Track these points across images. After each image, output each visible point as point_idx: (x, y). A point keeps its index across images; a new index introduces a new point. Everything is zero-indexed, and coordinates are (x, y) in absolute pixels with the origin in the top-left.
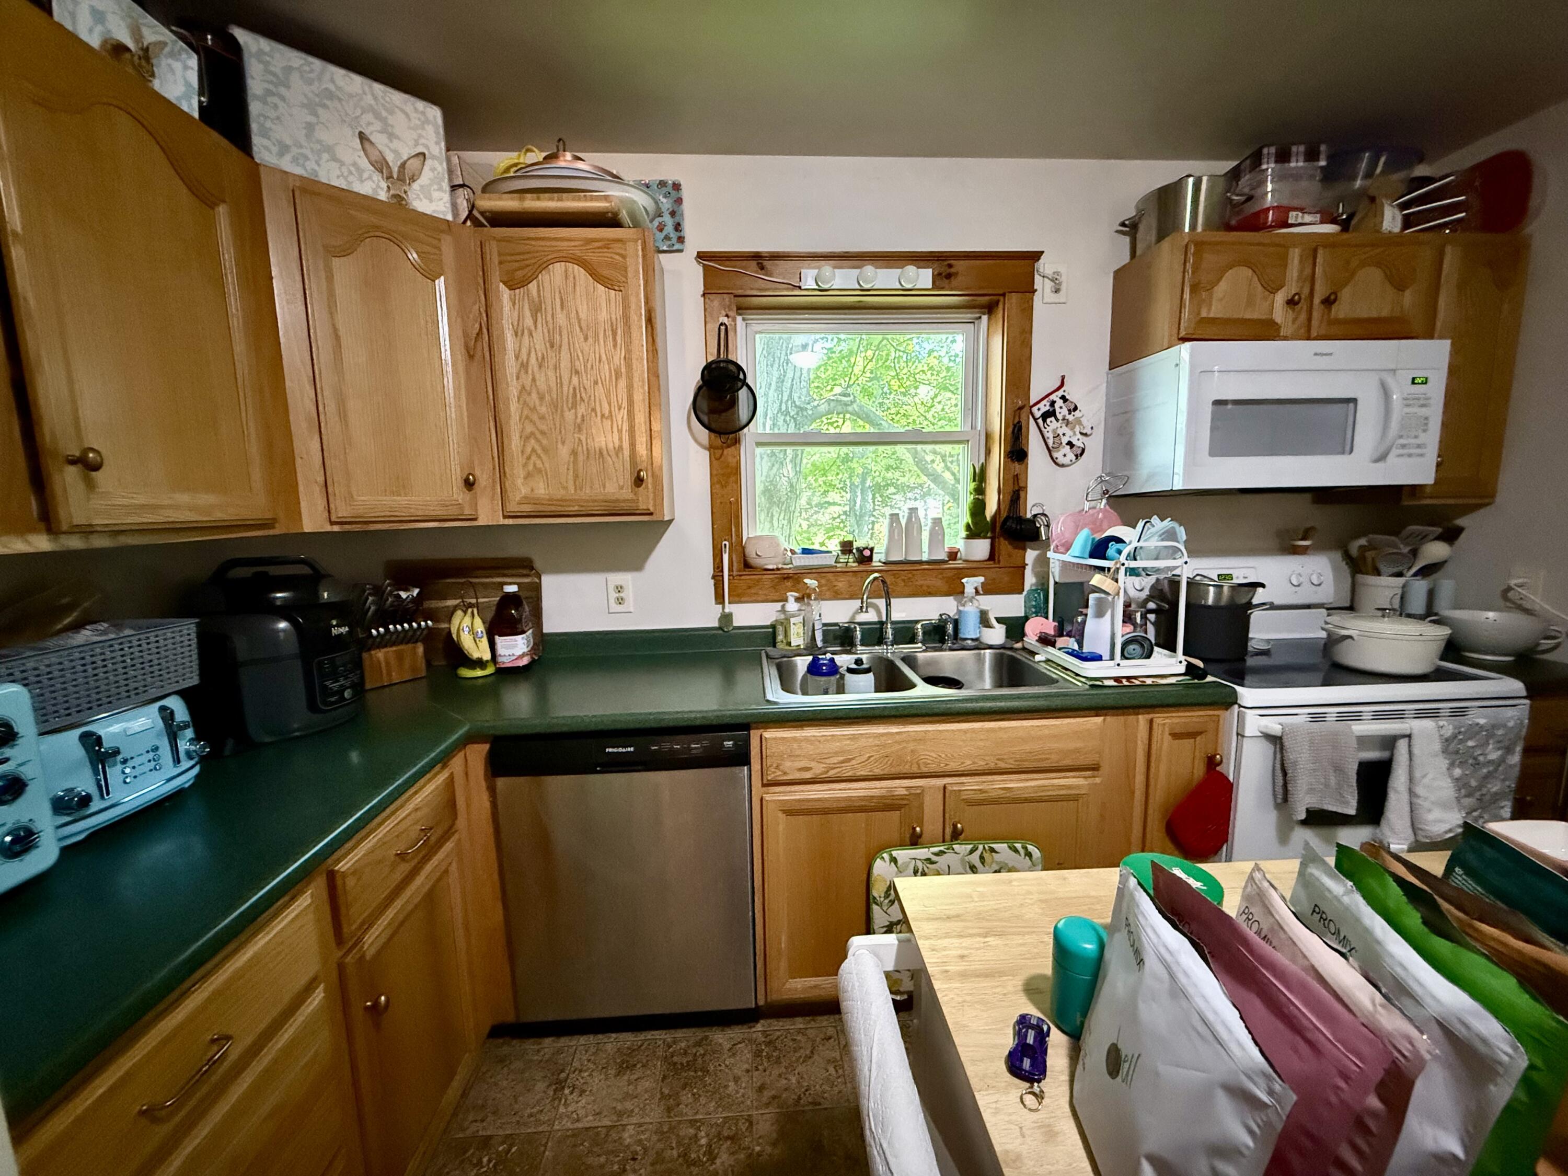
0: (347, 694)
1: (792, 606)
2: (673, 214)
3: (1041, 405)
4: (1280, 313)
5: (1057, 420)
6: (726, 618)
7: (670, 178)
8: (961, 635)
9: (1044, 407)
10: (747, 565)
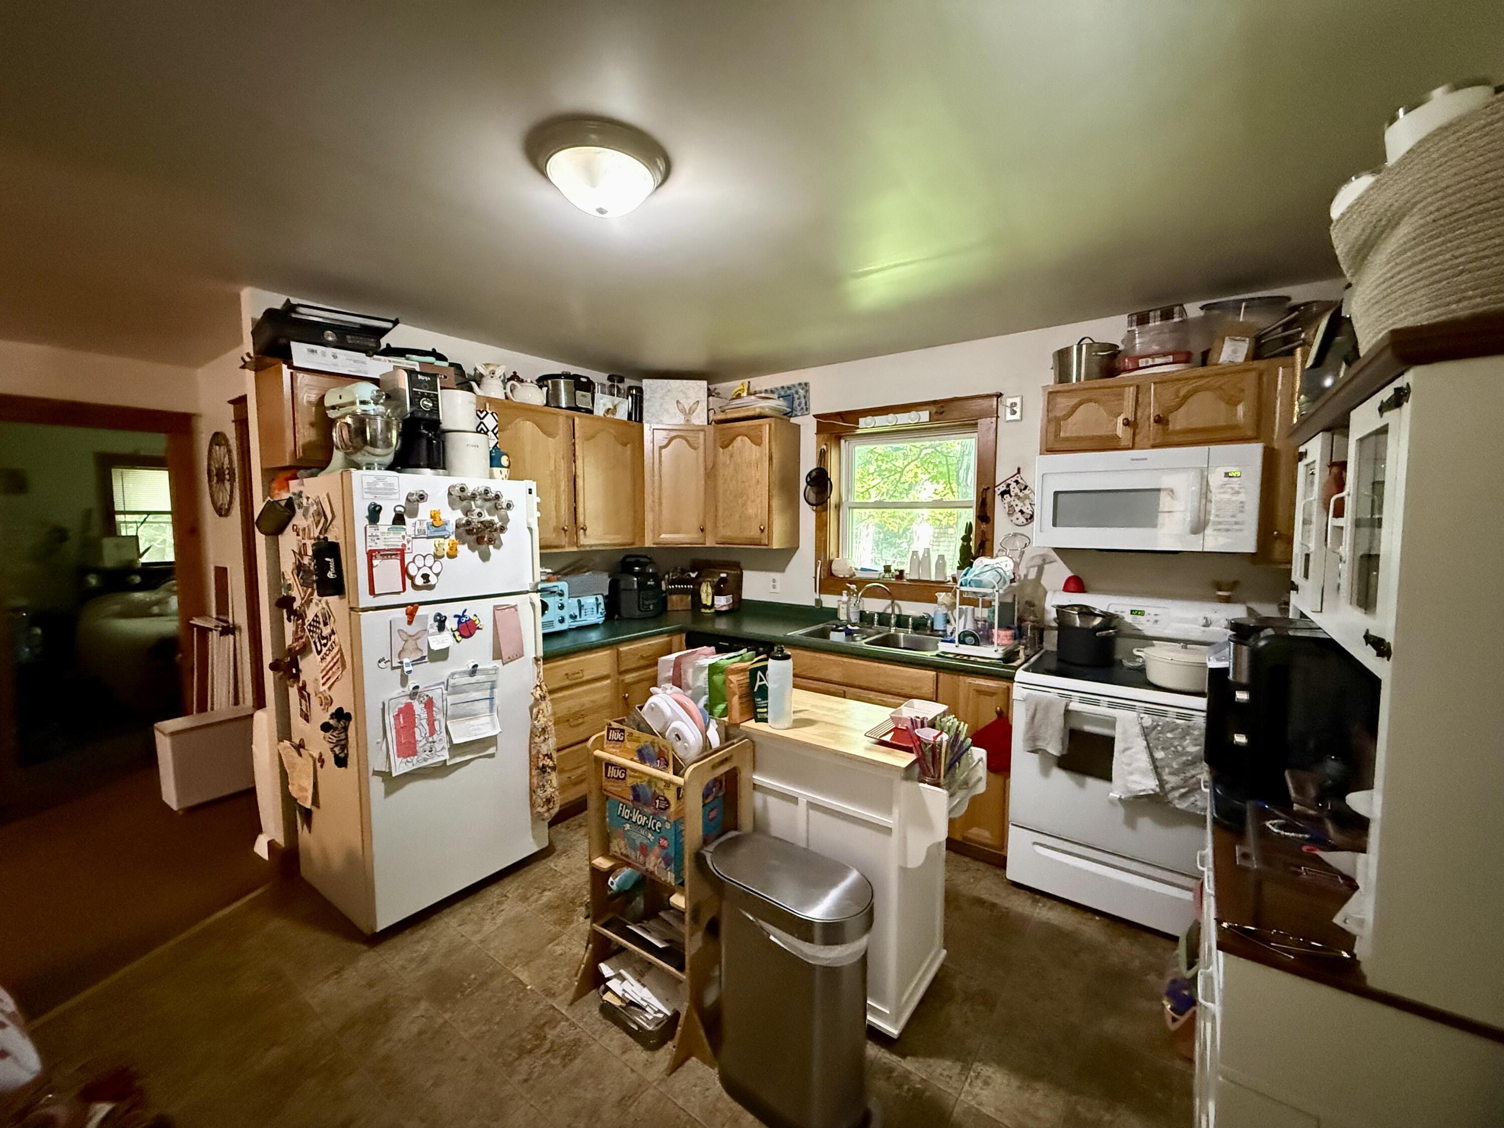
0: (651, 607)
1: (845, 598)
2: (805, 397)
3: (1000, 487)
4: (1120, 429)
5: (1011, 496)
6: (818, 601)
7: (803, 381)
8: (935, 628)
9: (1003, 488)
10: (832, 574)
